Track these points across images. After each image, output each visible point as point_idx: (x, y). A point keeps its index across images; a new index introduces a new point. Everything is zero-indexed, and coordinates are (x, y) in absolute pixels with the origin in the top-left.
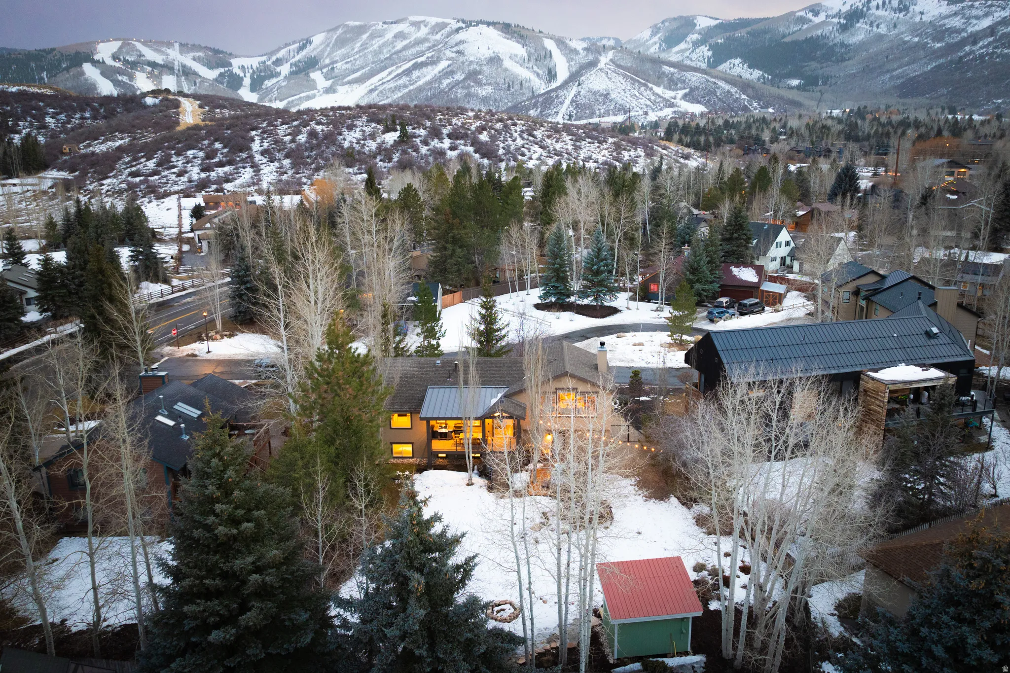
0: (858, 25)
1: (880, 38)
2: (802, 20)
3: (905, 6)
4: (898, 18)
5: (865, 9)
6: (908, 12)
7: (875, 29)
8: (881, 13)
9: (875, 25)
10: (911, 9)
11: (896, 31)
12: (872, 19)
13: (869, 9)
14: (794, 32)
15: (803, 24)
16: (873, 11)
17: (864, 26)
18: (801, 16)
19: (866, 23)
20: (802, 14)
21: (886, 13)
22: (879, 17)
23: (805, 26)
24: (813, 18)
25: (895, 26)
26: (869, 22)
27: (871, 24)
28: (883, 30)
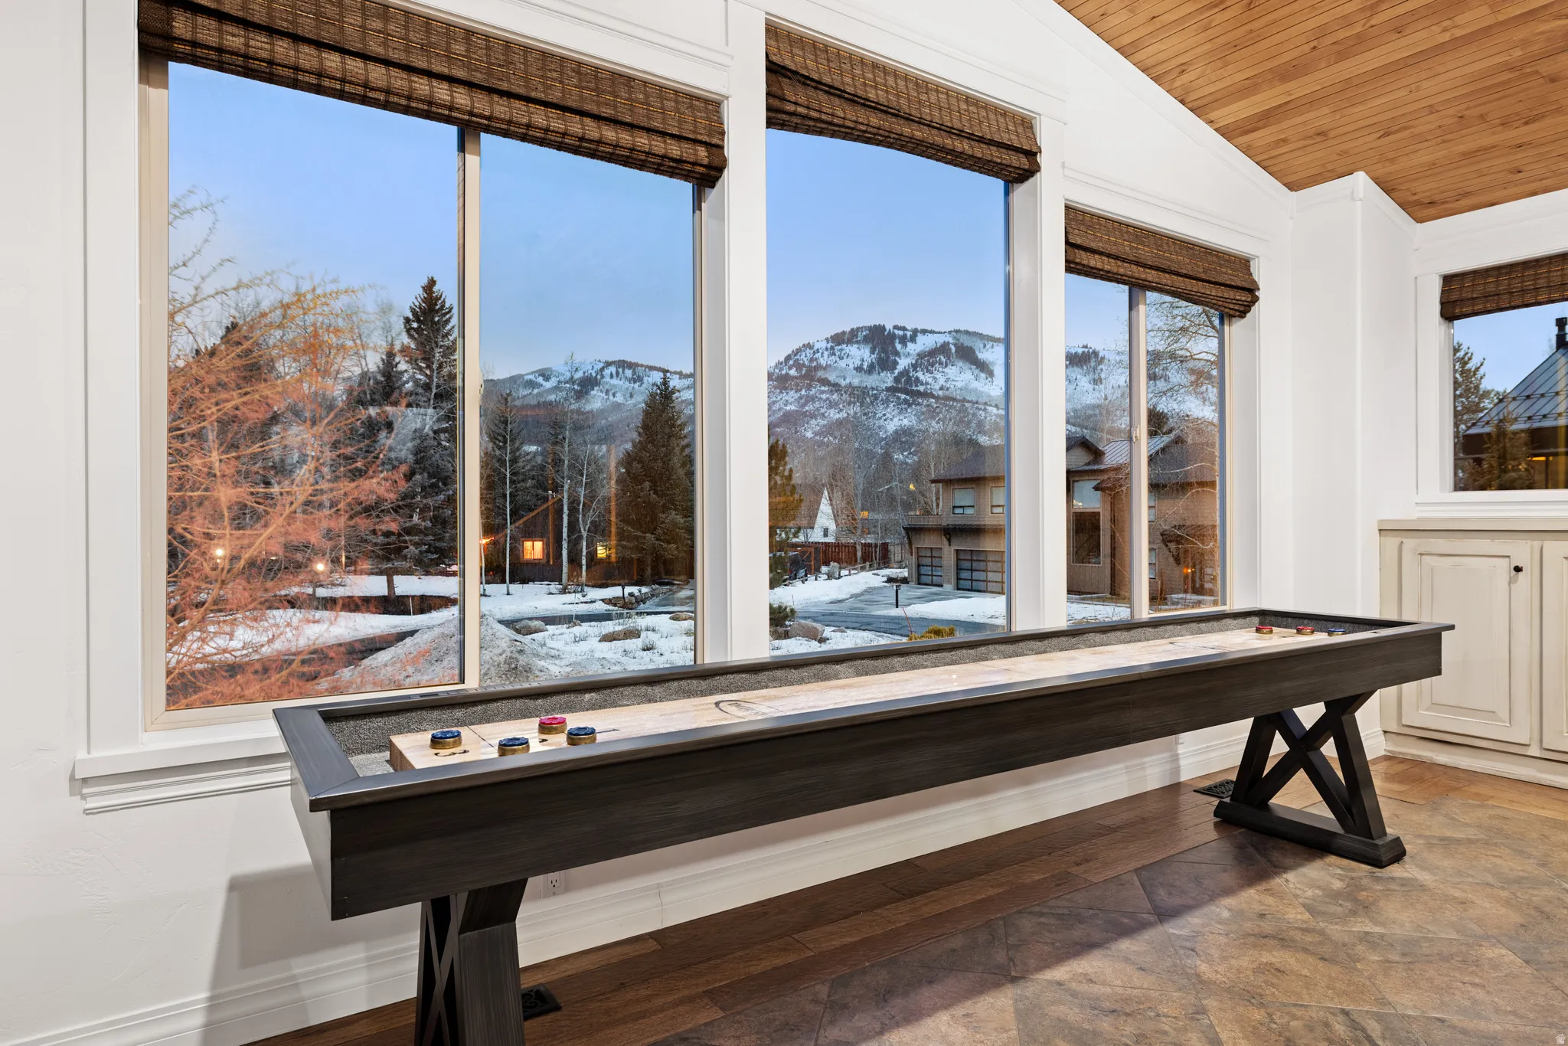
0: (593, 393)
1: (617, 406)
2: (531, 384)
3: (639, 377)
4: (633, 388)
5: (599, 377)
6: (642, 384)
7: (611, 397)
8: (615, 381)
9: (611, 393)
10: (645, 379)
11: (633, 401)
12: (607, 387)
13: (603, 377)
14: (524, 396)
15: (534, 388)
16: (607, 379)
17: (600, 394)
18: (531, 380)
19: (602, 391)
20: (532, 377)
21: (621, 383)
22: (615, 386)
23: (536, 391)
24: (544, 383)
25: (631, 396)
26: (604, 391)
27: (607, 392)
28: (619, 399)
